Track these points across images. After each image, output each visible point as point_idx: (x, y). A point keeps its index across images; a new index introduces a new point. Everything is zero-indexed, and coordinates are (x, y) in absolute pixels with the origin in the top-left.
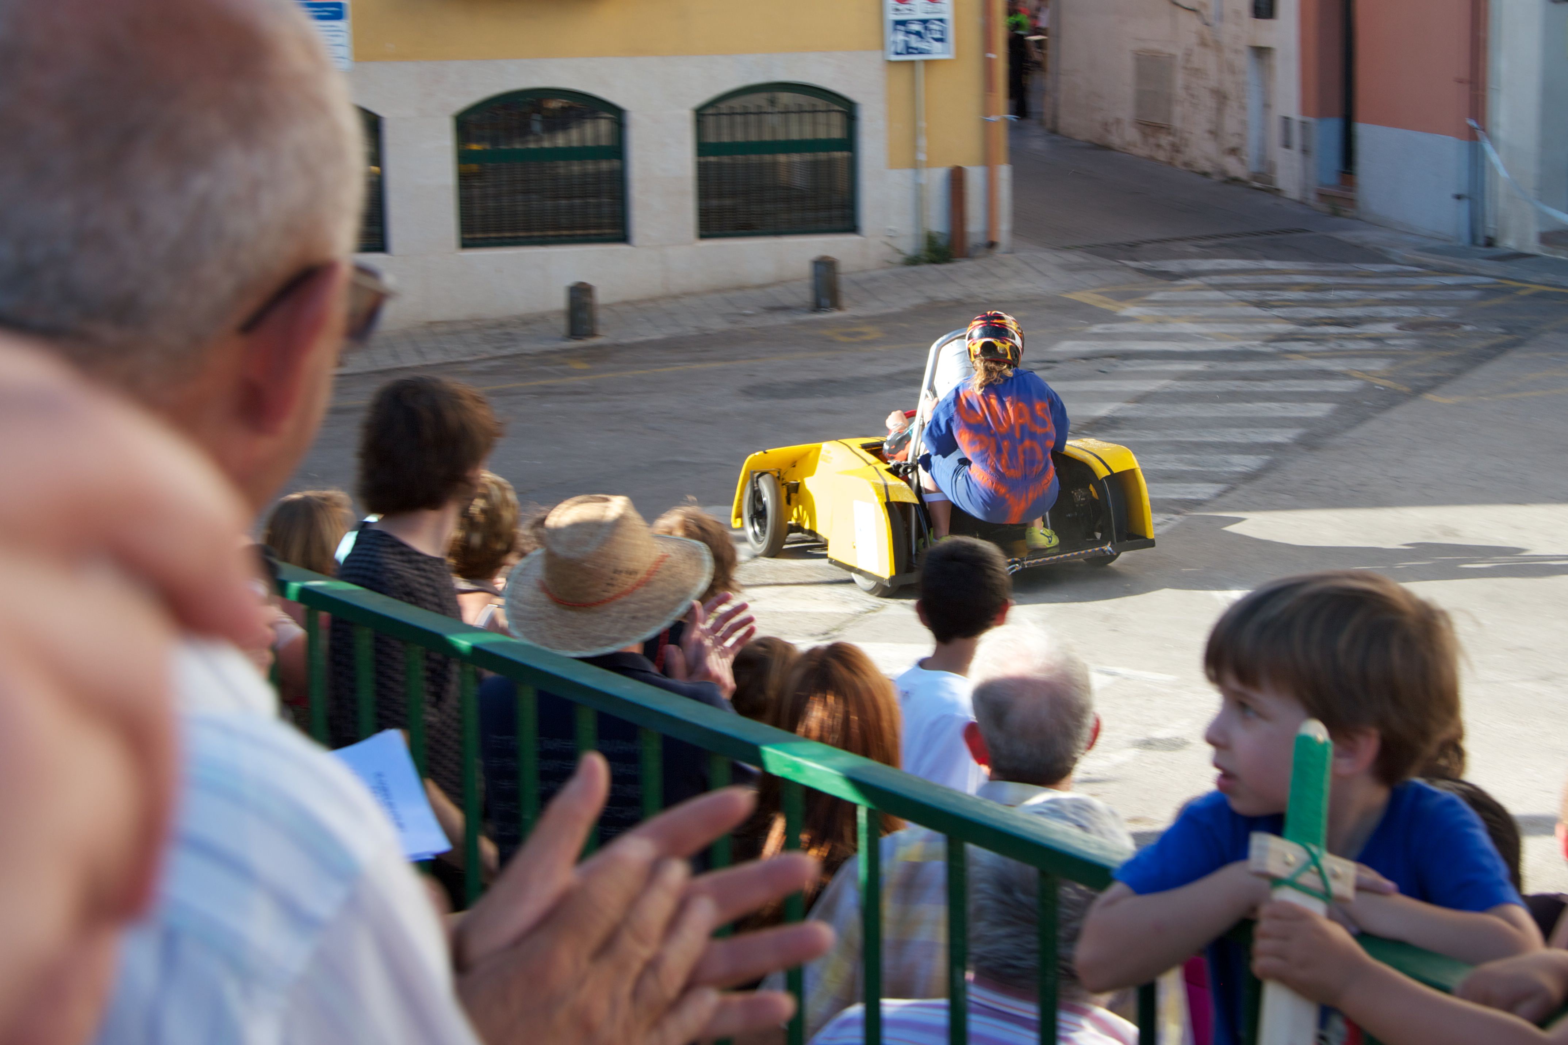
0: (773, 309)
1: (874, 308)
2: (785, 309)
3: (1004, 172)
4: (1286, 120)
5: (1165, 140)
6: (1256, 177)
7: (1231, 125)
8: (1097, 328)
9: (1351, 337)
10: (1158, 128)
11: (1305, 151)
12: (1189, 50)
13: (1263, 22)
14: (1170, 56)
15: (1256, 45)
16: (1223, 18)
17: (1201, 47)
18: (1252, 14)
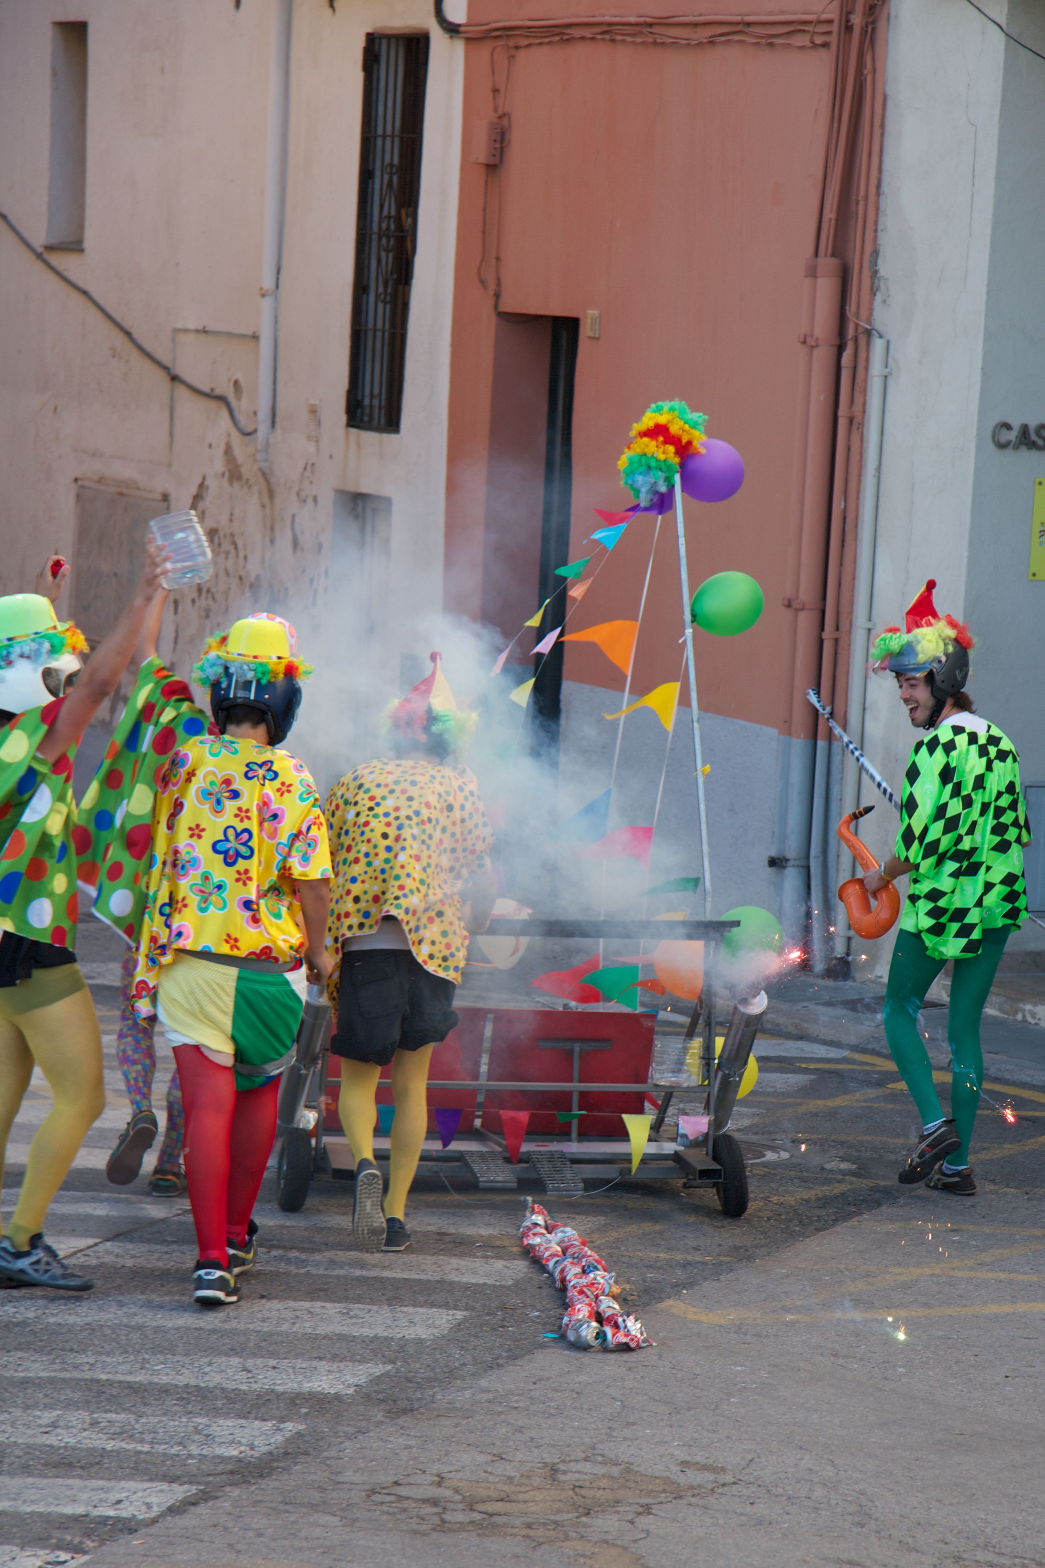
12: (201, 486)
13: (369, 437)
14: (160, 497)
15: (351, 487)
16: (278, 419)
17: (231, 482)
18: (343, 418)
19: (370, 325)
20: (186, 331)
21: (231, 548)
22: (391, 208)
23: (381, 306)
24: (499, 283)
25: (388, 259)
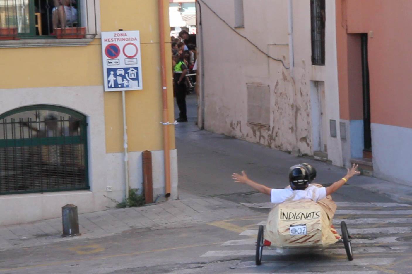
0: (38, 236)
1: (99, 234)
2: (46, 235)
3: (174, 154)
4: (333, 123)
5: (265, 133)
6: (316, 153)
7: (302, 124)
8: (228, 243)
9: (371, 246)
10: (262, 126)
11: (343, 139)
12: (277, 82)
13: (317, 67)
14: (267, 86)
15: (314, 80)
16: (295, 65)
17: (284, 81)
18: (311, 62)
19: (316, 39)
20: (270, 45)
21: (286, 97)
22: (319, 10)
23: (318, 35)
24: (347, 26)
25: (319, 23)
